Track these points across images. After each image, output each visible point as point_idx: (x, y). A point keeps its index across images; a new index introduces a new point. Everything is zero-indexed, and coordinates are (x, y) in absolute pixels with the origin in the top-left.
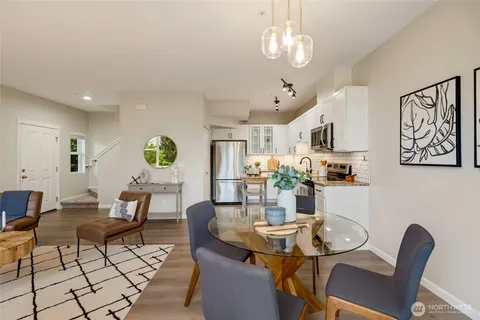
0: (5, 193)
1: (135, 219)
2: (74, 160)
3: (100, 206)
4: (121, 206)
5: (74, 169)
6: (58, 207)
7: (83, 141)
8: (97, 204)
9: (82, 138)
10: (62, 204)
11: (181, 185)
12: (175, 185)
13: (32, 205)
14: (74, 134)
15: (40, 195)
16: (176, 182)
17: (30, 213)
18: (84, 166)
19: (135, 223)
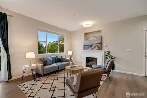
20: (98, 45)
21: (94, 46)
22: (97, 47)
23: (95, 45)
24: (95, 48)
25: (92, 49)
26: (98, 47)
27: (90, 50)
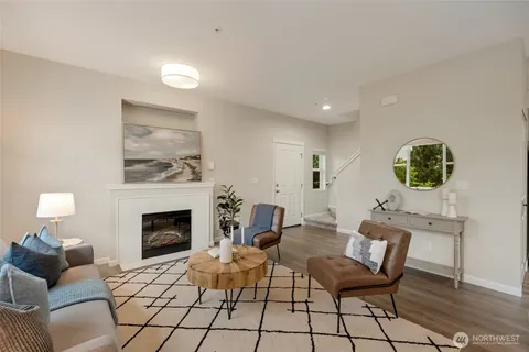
0: (260, 205)
1: (383, 269)
2: (316, 176)
3: (339, 230)
4: (362, 243)
5: (316, 186)
6: (303, 223)
7: (324, 158)
8: (335, 226)
9: (323, 153)
10: (305, 220)
11: (461, 222)
12: (452, 221)
13: (276, 220)
14: (317, 150)
15: (283, 210)
16: (453, 215)
17: (275, 228)
18: (324, 183)
19: (383, 277)
20: (192, 162)
21: (176, 168)
22: (188, 170)
23: (181, 162)
24: (181, 173)
25: (170, 179)
26: (193, 168)
27: (158, 182)
